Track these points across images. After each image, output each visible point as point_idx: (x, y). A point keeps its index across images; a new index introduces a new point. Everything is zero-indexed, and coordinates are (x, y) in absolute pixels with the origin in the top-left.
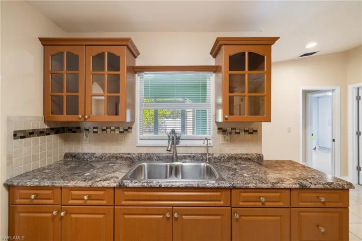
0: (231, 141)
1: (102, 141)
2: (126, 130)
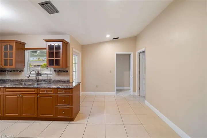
0: (59, 75)
1: (13, 75)
2: (22, 71)
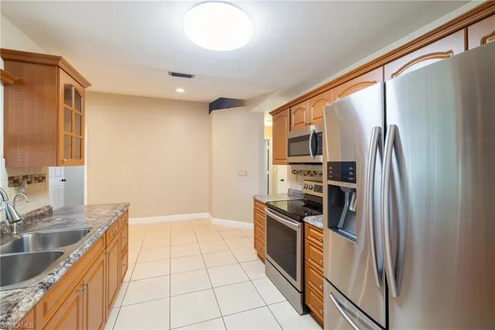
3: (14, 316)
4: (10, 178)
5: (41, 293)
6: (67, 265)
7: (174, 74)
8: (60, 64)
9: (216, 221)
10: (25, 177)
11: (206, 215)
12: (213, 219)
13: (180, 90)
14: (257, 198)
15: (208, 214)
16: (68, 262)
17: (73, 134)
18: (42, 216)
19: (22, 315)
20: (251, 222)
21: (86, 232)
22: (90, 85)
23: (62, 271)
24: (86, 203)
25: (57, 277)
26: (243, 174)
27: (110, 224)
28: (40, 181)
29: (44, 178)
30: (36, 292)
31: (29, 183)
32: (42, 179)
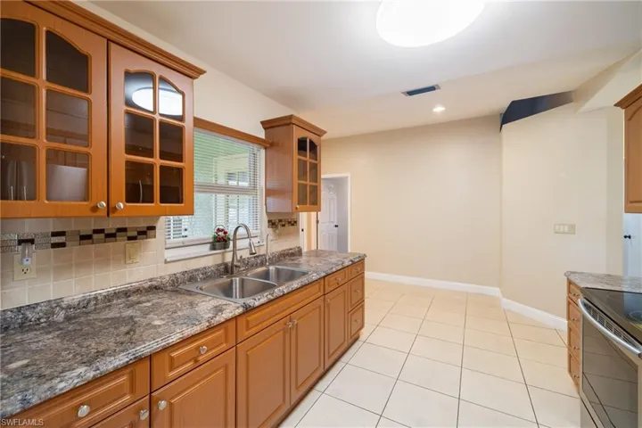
3: (217, 318)
4: (269, 221)
5: (241, 310)
6: (269, 296)
7: (410, 93)
8: (293, 121)
9: (508, 304)
10: (280, 221)
11: (495, 291)
12: (504, 300)
13: (439, 109)
14: (572, 278)
15: (497, 289)
16: (272, 294)
17: (308, 182)
18: (293, 254)
19: (223, 320)
20: (562, 317)
21: (304, 274)
22: (325, 132)
23: (263, 300)
24: (349, 251)
25: (257, 304)
26: (566, 229)
27: (329, 272)
28: (293, 225)
29: (296, 222)
30: (238, 308)
31: (284, 225)
32: (294, 223)
